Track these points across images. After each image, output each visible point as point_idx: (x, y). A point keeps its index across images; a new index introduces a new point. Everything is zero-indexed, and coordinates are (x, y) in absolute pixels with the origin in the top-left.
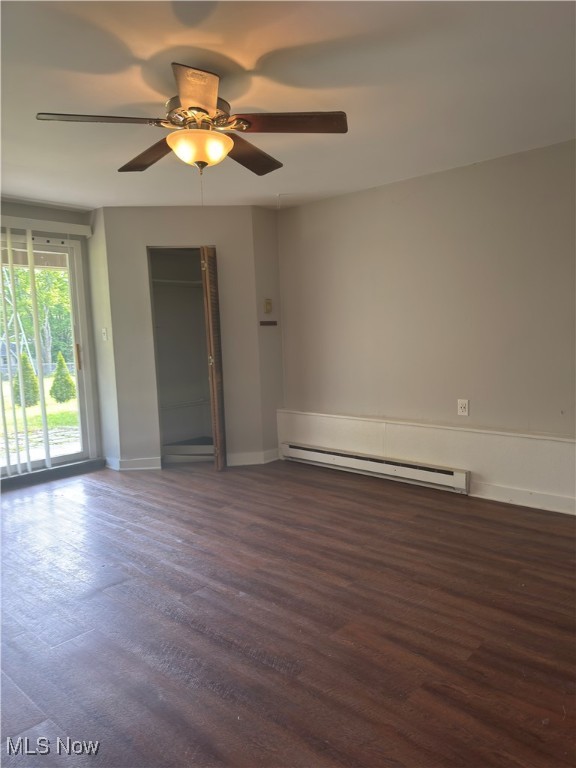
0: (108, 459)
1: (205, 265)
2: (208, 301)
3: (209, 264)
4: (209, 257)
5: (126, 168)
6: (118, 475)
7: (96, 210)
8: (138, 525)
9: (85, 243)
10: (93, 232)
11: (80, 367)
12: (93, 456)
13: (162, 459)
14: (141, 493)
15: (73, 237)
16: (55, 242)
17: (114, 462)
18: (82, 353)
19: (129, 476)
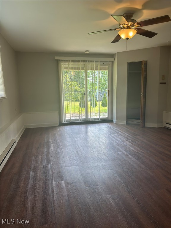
0: (113, 120)
1: (143, 66)
2: (143, 77)
3: (144, 66)
4: (144, 63)
5: (113, 42)
6: (115, 125)
7: (116, 53)
8: (113, 136)
9: (113, 62)
10: (114, 60)
11: (108, 96)
12: (110, 119)
13: (127, 122)
14: (118, 129)
15: (110, 62)
16: (105, 63)
17: (115, 121)
18: (109, 92)
19: (117, 125)
